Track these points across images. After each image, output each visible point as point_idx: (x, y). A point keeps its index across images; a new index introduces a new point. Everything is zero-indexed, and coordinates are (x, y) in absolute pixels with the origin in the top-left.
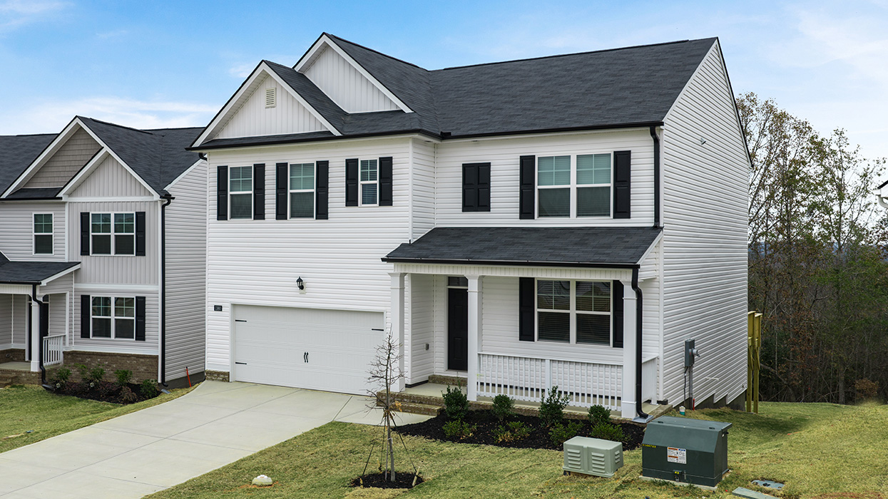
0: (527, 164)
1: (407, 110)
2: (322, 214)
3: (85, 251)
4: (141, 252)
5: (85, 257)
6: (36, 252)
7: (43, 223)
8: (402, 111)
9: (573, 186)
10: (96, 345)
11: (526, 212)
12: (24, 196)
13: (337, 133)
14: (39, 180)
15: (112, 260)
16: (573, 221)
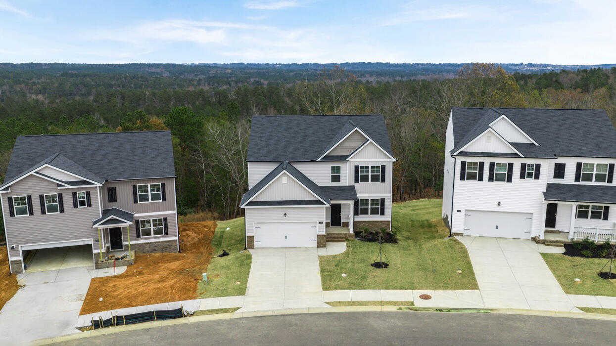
0: (579, 165)
1: (537, 145)
2: (510, 180)
3: (356, 181)
4: (383, 180)
5: (356, 184)
6: (332, 182)
7: (336, 170)
8: (533, 144)
9: (594, 173)
10: (361, 218)
11: (577, 179)
12: (328, 159)
13: (522, 156)
14: (335, 152)
15: (370, 184)
16: (593, 183)
